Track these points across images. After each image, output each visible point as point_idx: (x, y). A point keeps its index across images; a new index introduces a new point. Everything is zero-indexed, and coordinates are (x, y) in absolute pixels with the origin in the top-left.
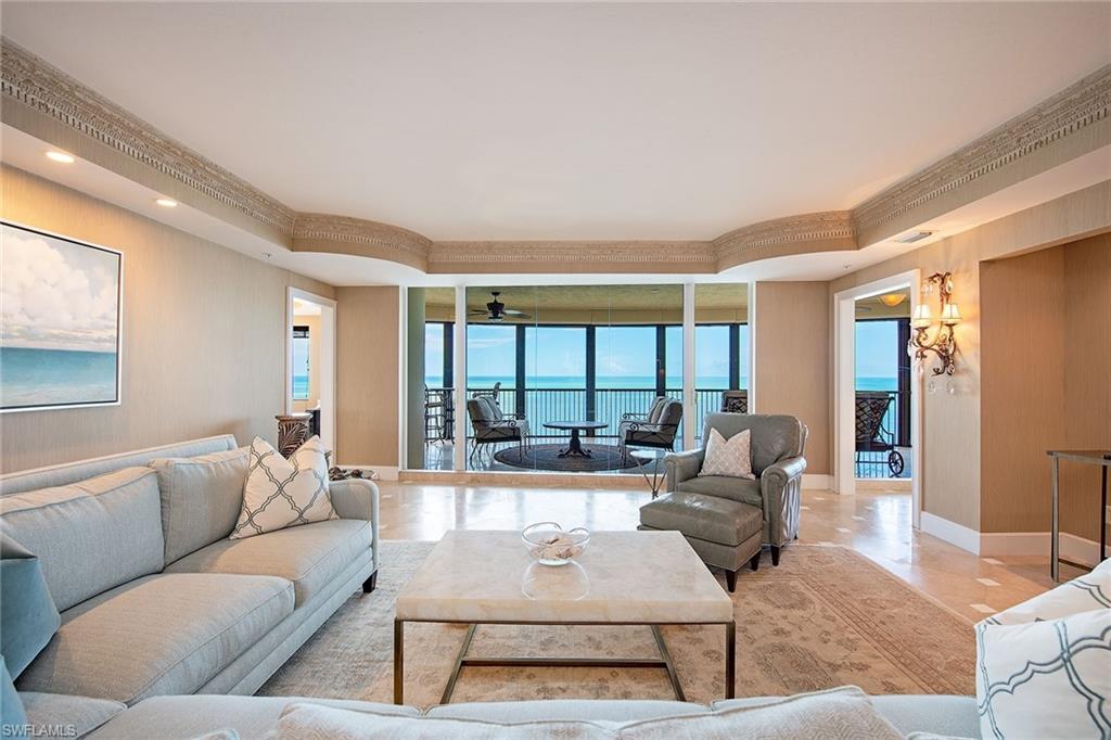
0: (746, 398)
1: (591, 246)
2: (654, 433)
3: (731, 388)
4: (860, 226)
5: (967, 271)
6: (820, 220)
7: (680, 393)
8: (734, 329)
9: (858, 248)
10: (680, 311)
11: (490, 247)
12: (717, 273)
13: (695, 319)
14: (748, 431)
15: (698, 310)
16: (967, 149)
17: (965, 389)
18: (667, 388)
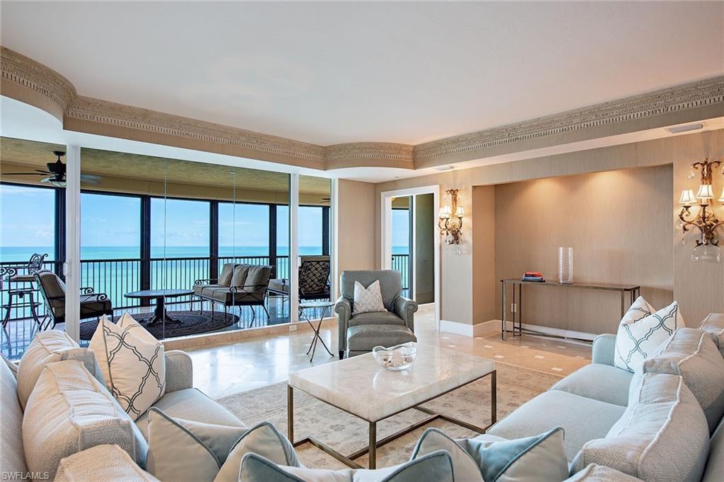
0: (329, 261)
1: (242, 133)
2: (249, 294)
3: (324, 254)
4: (418, 156)
5: (465, 190)
6: (399, 148)
7: (287, 259)
8: (326, 210)
9: (415, 169)
10: (288, 194)
11: (146, 115)
12: (325, 170)
13: (299, 201)
14: (378, 281)
15: (301, 194)
16: (485, 131)
17: (464, 252)
18: (277, 255)
